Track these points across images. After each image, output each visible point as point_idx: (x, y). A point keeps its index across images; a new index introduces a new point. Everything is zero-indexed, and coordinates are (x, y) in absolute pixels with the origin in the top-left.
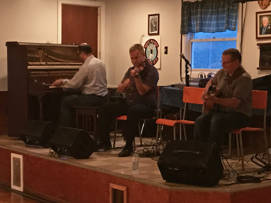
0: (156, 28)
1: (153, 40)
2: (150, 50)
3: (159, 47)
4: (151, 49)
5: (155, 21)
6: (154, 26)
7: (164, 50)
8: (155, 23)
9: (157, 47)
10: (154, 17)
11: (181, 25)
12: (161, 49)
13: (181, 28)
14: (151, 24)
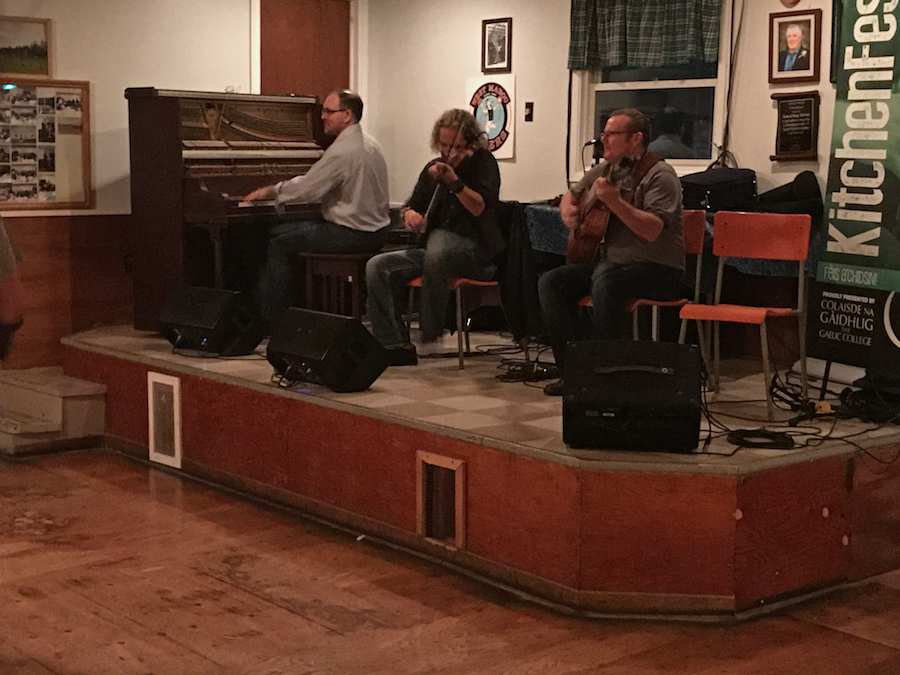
0: (502, 53)
1: (495, 85)
2: (487, 112)
3: (510, 103)
4: (490, 109)
5: (499, 37)
6: (499, 48)
7: (523, 112)
8: (501, 42)
9: (504, 105)
11: (571, 48)
12: (517, 110)
13: (571, 54)
14: (490, 44)
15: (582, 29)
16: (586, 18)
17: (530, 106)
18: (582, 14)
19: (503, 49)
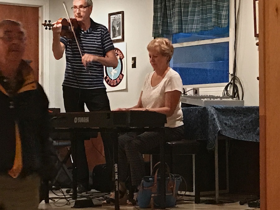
0: (119, 31)
1: (116, 49)
5: (117, 22)
6: (117, 29)
8: (119, 25)
9: (121, 59)
10: (116, 17)
11: (154, 25)
14: (113, 27)
15: (159, 14)
16: (161, 8)
17: (134, 59)
18: (159, 6)
19: (119, 29)
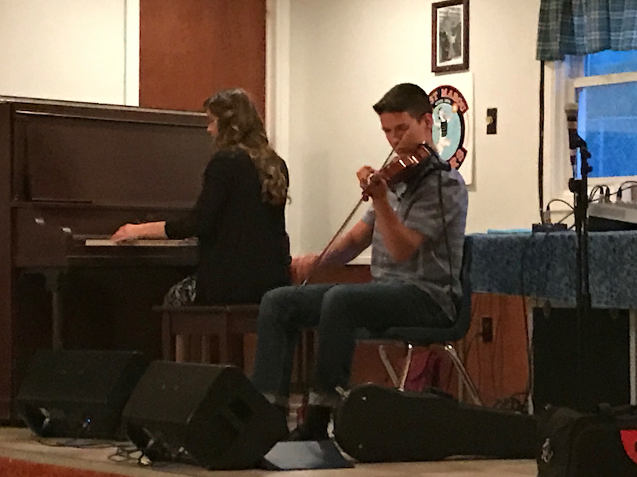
0: (457, 45)
1: (449, 88)
2: (440, 125)
3: (468, 111)
4: (443, 121)
5: (453, 23)
6: (452, 39)
7: (484, 122)
8: (456, 31)
10: (450, 11)
12: (476, 120)
13: (539, 40)
14: (443, 35)
17: (492, 113)
19: (458, 39)
